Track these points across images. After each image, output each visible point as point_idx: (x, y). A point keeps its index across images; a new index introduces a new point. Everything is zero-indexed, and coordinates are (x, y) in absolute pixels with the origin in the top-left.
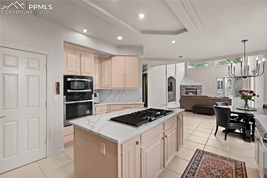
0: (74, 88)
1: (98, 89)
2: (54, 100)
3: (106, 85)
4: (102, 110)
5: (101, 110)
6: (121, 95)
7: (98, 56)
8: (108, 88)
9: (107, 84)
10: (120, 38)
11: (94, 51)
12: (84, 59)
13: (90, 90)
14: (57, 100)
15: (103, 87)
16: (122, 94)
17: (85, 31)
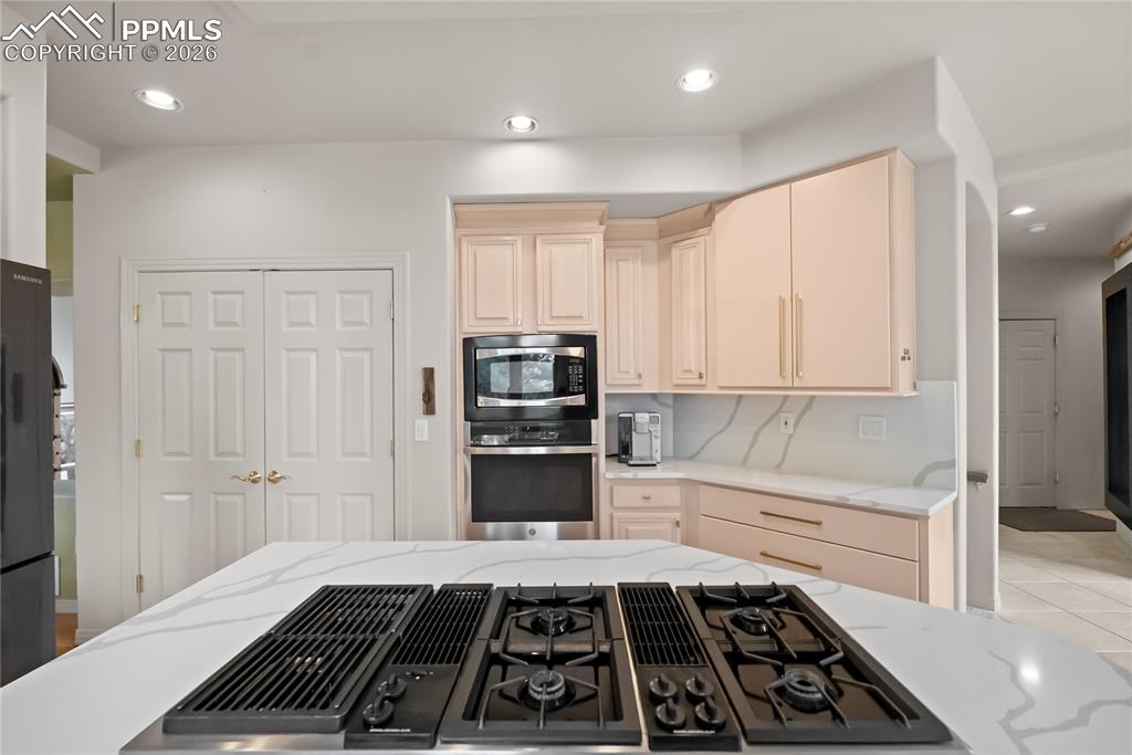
0: (521, 388)
1: (656, 391)
2: (417, 439)
3: (690, 371)
4: (650, 504)
5: (642, 503)
6: (790, 429)
7: (654, 222)
8: (703, 386)
9: (693, 368)
10: (698, 80)
11: (604, 206)
12: (551, 252)
13: (580, 400)
14: (426, 438)
15: (676, 382)
16: (796, 425)
17: (521, 123)
